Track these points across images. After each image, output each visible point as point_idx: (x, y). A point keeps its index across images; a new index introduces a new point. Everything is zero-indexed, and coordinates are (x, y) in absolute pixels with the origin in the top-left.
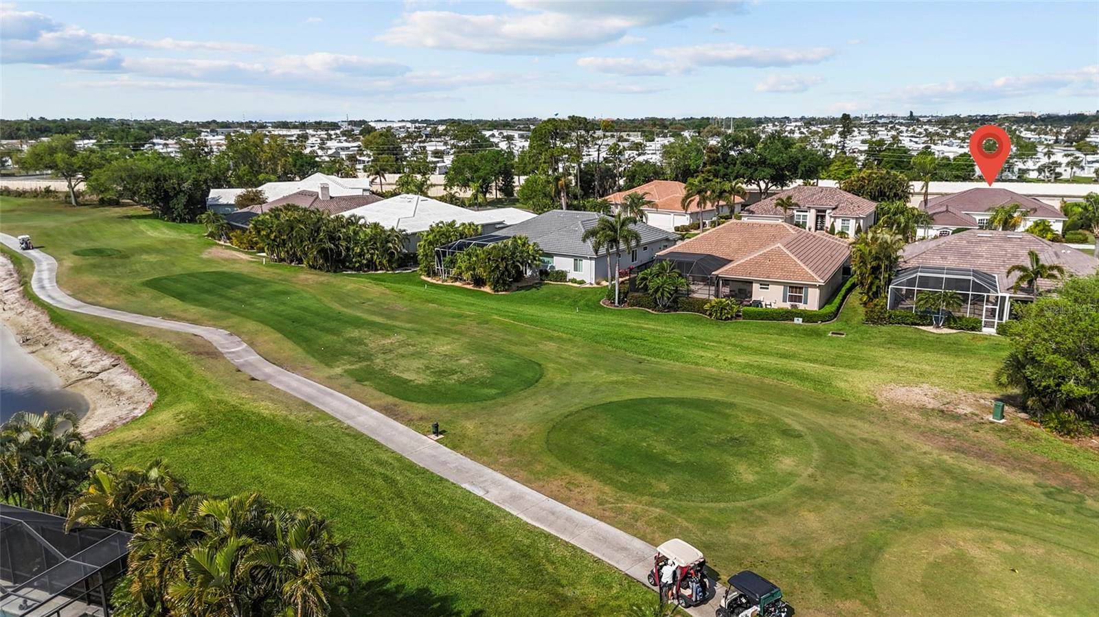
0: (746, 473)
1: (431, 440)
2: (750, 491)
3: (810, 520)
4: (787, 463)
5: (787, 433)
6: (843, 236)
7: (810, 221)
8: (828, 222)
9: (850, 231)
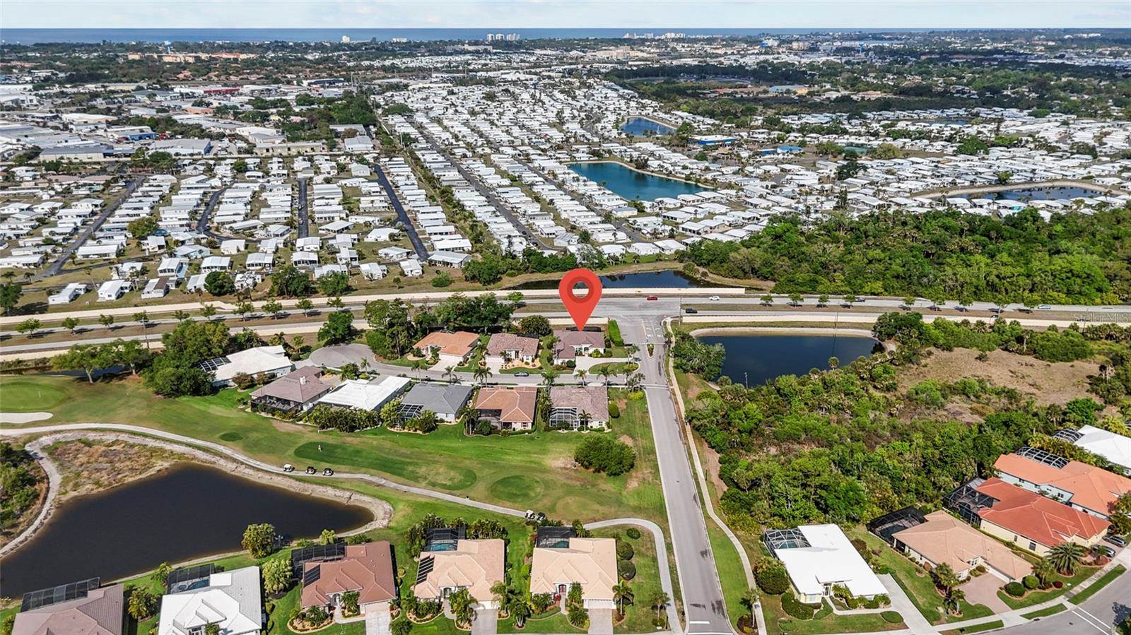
0: (532, 494)
1: (467, 499)
2: (533, 498)
3: (545, 501)
4: (538, 490)
5: (537, 482)
6: (527, 363)
7: (513, 356)
8: (520, 356)
9: (530, 361)
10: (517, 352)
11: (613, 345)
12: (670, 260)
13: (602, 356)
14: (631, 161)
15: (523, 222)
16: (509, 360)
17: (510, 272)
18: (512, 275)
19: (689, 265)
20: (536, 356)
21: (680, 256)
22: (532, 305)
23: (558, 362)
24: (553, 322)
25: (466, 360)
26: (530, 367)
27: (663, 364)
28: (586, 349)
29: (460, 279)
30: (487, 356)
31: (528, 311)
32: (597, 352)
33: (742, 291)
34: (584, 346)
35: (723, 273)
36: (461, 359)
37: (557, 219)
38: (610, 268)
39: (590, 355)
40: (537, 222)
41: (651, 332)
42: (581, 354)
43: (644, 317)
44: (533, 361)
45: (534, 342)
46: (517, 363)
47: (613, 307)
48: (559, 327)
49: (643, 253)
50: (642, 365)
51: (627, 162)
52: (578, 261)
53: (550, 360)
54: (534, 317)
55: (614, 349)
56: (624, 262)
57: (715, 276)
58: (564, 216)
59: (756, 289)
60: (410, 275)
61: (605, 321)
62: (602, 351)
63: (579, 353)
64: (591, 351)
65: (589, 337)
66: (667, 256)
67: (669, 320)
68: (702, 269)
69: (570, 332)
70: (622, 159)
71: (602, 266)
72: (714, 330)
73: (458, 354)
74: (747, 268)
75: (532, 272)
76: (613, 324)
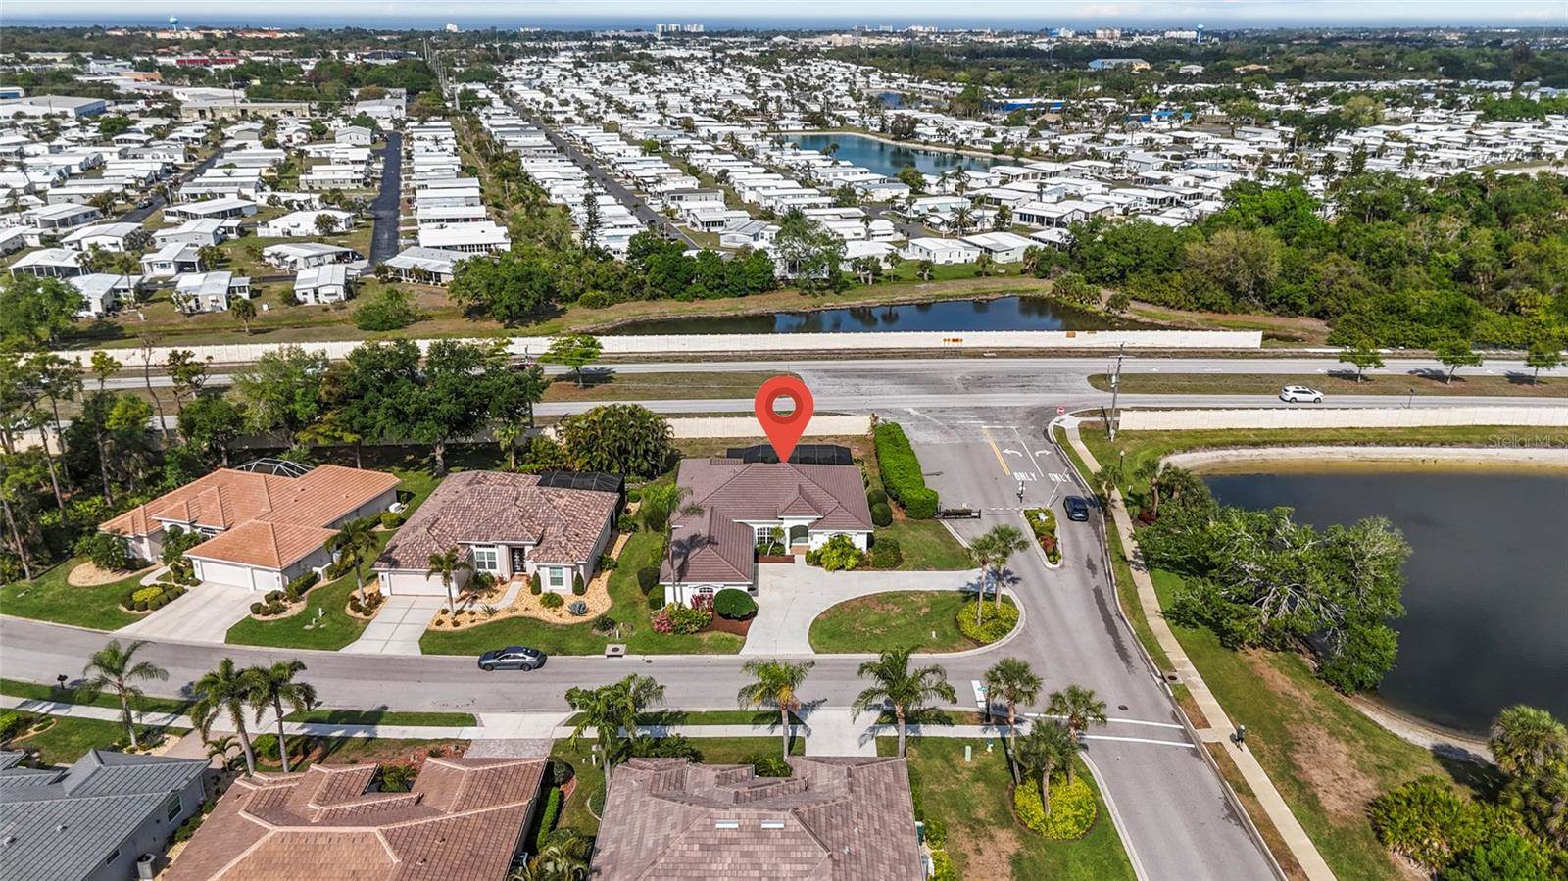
6: (552, 601)
7: (501, 569)
8: (530, 567)
9: (565, 590)
10: (516, 552)
11: (898, 515)
12: (1009, 274)
13: (862, 564)
14: (883, 130)
15: (656, 206)
16: (478, 584)
17: (590, 293)
18: (593, 303)
19: (1067, 282)
20: (599, 564)
21: (1038, 263)
22: (633, 377)
23: (680, 595)
24: (681, 430)
25: (301, 583)
26: (562, 617)
27: (1116, 604)
28: (799, 533)
29: (448, 314)
30: (382, 569)
31: (614, 394)
32: (840, 545)
33: (1253, 339)
34: (788, 524)
35: (1171, 297)
36: (271, 582)
37: (733, 201)
38: (860, 290)
39: (815, 559)
40: (684, 205)
41: (1023, 465)
42: (779, 555)
43: (986, 414)
44: (579, 588)
45: (593, 507)
46: (511, 599)
47: (880, 385)
48: (704, 448)
49: (940, 260)
50: (1030, 599)
51: (874, 133)
52: (778, 273)
53: (650, 581)
54: (611, 412)
55: (910, 535)
56: (897, 278)
57: (1147, 307)
58: (749, 197)
59: (1280, 338)
60: (311, 300)
61: (858, 426)
62: (860, 542)
63: (770, 550)
64: (818, 541)
65: (810, 487)
66: (1002, 266)
67: (1070, 423)
68: (1106, 294)
69: (738, 467)
70: (865, 129)
71: (837, 284)
72: (1232, 455)
73: (263, 563)
74: (1244, 281)
75: (653, 297)
76: (888, 438)
